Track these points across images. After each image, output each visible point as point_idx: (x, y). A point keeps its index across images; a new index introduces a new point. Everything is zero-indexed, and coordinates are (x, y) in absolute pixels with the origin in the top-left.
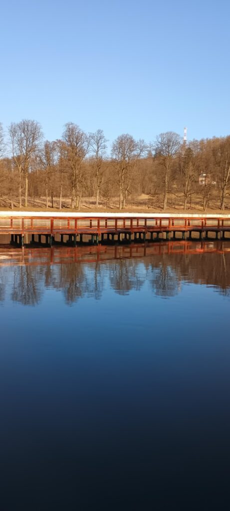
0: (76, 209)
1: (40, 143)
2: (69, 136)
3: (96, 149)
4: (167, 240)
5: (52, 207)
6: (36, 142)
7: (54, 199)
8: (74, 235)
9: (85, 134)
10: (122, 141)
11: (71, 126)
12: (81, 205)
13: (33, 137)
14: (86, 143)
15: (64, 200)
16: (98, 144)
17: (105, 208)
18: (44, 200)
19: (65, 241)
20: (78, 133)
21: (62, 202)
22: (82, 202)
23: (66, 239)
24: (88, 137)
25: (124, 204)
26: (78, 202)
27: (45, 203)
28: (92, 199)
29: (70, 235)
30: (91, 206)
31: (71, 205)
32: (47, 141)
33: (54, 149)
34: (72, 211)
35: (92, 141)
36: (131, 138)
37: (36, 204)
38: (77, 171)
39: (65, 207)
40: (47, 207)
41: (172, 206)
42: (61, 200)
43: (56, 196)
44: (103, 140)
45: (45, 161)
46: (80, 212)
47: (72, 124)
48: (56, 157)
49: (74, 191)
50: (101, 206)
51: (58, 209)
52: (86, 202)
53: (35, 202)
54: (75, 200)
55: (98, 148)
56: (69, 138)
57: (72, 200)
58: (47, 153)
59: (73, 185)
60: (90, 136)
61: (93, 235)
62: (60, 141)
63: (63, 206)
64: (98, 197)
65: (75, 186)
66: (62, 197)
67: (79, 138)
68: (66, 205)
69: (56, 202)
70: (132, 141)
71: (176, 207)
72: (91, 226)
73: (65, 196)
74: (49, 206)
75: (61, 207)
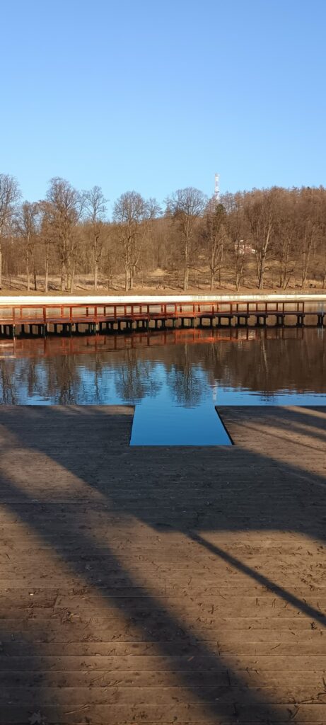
0: (67, 292)
1: (17, 204)
2: (55, 194)
3: (93, 211)
4: (174, 328)
5: (36, 289)
6: (12, 204)
7: (38, 278)
8: (70, 325)
9: (77, 192)
10: (126, 201)
11: (58, 182)
12: (74, 287)
13: (8, 197)
14: (78, 204)
15: (50, 279)
16: (95, 204)
17: (107, 289)
18: (24, 280)
19: (59, 331)
20: (68, 190)
21: (50, 283)
22: (75, 281)
23: (60, 328)
24: (81, 195)
25: (132, 283)
26: (69, 281)
27: (25, 284)
28: (89, 278)
29: (65, 325)
30: (88, 287)
31: (61, 286)
32: (27, 202)
33: (35, 212)
34: (63, 295)
35: (87, 200)
36: (138, 197)
37: (13, 285)
38: (68, 241)
39: (53, 289)
40: (29, 290)
41: (196, 285)
42: (48, 279)
43: (40, 274)
44: (102, 199)
45: (23, 228)
46: (73, 295)
47: (59, 179)
48: (38, 219)
49: (64, 267)
50: (101, 287)
51: (43, 293)
52: (81, 282)
53: (11, 283)
54: (66, 279)
55: (95, 210)
56: (56, 198)
57: (62, 280)
58: (26, 217)
59: (63, 258)
60: (84, 195)
61: (90, 324)
62: (44, 202)
63: (50, 288)
64: (96, 275)
65: (65, 261)
66: (49, 274)
67: (70, 196)
68: (53, 287)
69: (40, 281)
70: (140, 201)
71: (201, 286)
72: (87, 314)
73: (52, 274)
74: (31, 289)
75: (47, 289)
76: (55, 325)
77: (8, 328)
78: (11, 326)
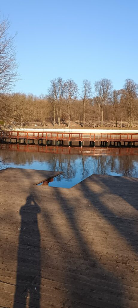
0: (130, 128)
1: (111, 91)
2: (127, 86)
5: (117, 127)
6: (109, 91)
7: (118, 122)
8: (131, 142)
11: (129, 81)
12: (133, 126)
13: (107, 88)
14: (137, 90)
15: (123, 123)
18: (112, 123)
19: (126, 145)
20: (133, 84)
21: (123, 124)
22: (134, 124)
23: (126, 144)
26: (131, 123)
27: (112, 124)
29: (129, 142)
31: (127, 126)
32: (115, 90)
33: (118, 94)
34: (128, 129)
37: (107, 125)
38: (132, 106)
39: (124, 127)
40: (114, 127)
42: (122, 122)
43: (119, 120)
45: (113, 101)
46: (132, 129)
47: (129, 79)
48: (119, 97)
49: (129, 117)
51: (120, 128)
52: (136, 124)
53: (106, 124)
54: (130, 123)
56: (128, 88)
57: (128, 123)
58: (114, 96)
59: (129, 114)
62: (122, 90)
63: (123, 126)
65: (130, 115)
66: (123, 120)
67: (133, 87)
68: (124, 126)
73: (124, 120)
74: (114, 126)
75: (121, 127)
76: (125, 142)
77: (105, 143)
78: (106, 142)
